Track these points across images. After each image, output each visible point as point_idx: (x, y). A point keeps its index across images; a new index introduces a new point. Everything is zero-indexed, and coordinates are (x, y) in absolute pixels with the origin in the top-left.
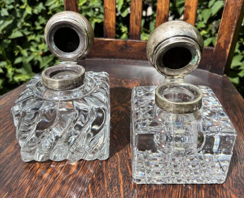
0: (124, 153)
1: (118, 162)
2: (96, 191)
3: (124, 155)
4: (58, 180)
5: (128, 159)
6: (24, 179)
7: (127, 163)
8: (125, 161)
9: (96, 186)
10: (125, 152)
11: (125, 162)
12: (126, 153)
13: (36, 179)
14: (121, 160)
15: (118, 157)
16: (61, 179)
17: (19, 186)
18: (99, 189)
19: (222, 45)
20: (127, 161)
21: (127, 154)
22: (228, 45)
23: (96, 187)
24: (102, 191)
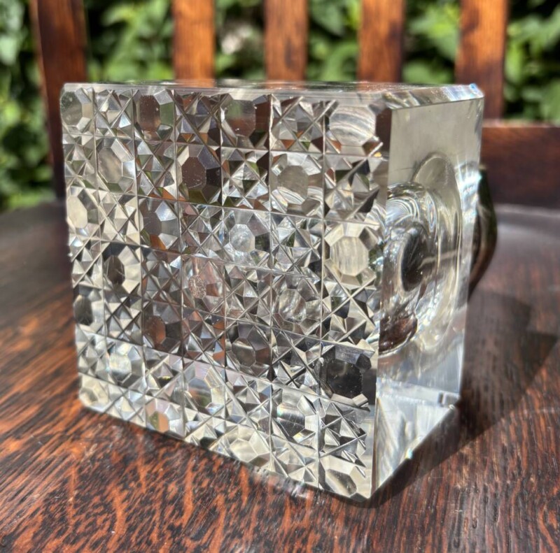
0: (160, 494)
1: (108, 538)
3: (157, 506)
5: (171, 528)
7: (161, 543)
8: (154, 536)
10: (165, 493)
11: (149, 543)
12: (169, 497)
14: (131, 529)
15: (119, 513)
20: (161, 535)
21: (172, 502)
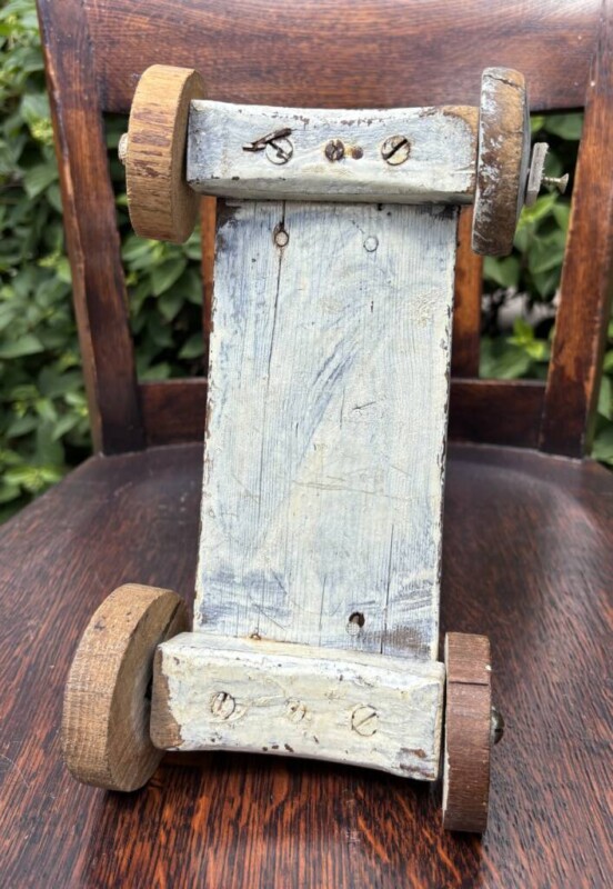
2: (387, 833)
4: (247, 824)
6: (130, 846)
9: (381, 821)
13: (173, 835)
16: (256, 819)
17: (123, 869)
18: (393, 826)
19: (571, 371)
22: (587, 371)
23: (382, 825)
24: (405, 831)
